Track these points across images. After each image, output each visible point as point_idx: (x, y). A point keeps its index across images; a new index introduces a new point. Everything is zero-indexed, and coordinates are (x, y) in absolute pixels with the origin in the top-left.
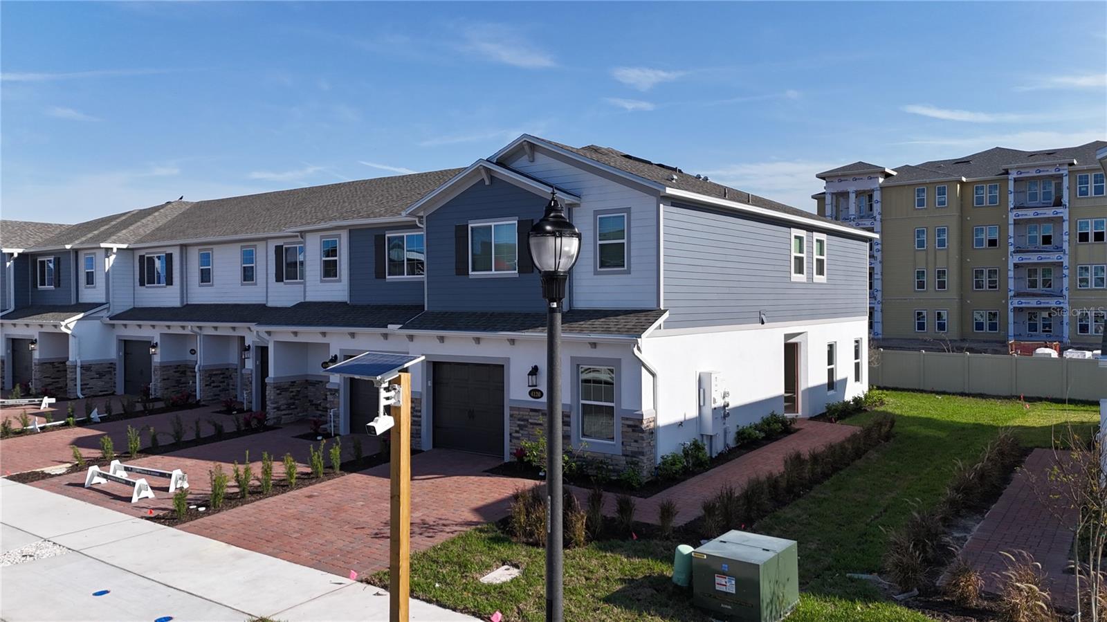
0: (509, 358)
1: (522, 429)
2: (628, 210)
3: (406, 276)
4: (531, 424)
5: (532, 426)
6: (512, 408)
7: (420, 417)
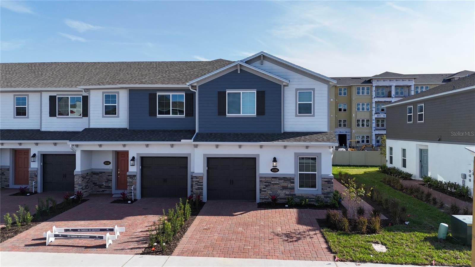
0: (259, 154)
1: (267, 187)
2: (314, 89)
3: (171, 115)
4: (273, 184)
5: (273, 185)
6: (261, 178)
7: (202, 185)
